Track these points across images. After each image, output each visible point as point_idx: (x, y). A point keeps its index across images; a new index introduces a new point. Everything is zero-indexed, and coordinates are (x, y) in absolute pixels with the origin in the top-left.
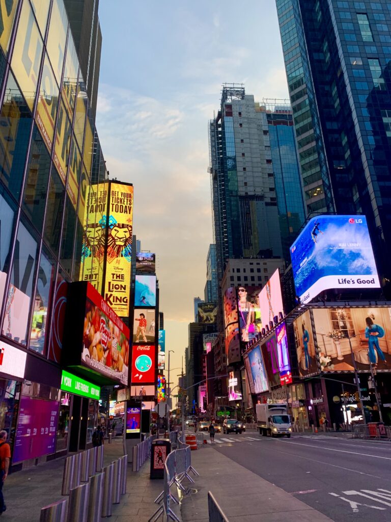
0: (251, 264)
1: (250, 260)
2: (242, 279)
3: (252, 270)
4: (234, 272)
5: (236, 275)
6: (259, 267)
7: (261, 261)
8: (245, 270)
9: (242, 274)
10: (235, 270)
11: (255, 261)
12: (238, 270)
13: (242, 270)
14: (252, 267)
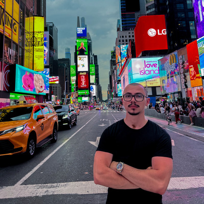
0: (129, 33)
1: (129, 31)
2: (125, 41)
3: (130, 36)
5: (122, 39)
6: (133, 34)
9: (125, 39)
10: (121, 37)
11: (131, 32)
12: (123, 37)
14: (130, 35)
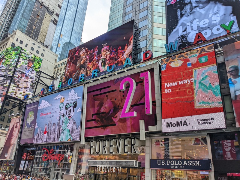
0: (34, 44)
1: (34, 41)
3: (32, 49)
4: (17, 41)
6: (38, 49)
7: (42, 47)
8: (26, 45)
10: (19, 41)
11: (37, 44)
12: (21, 42)
13: (24, 44)
14: (33, 46)
